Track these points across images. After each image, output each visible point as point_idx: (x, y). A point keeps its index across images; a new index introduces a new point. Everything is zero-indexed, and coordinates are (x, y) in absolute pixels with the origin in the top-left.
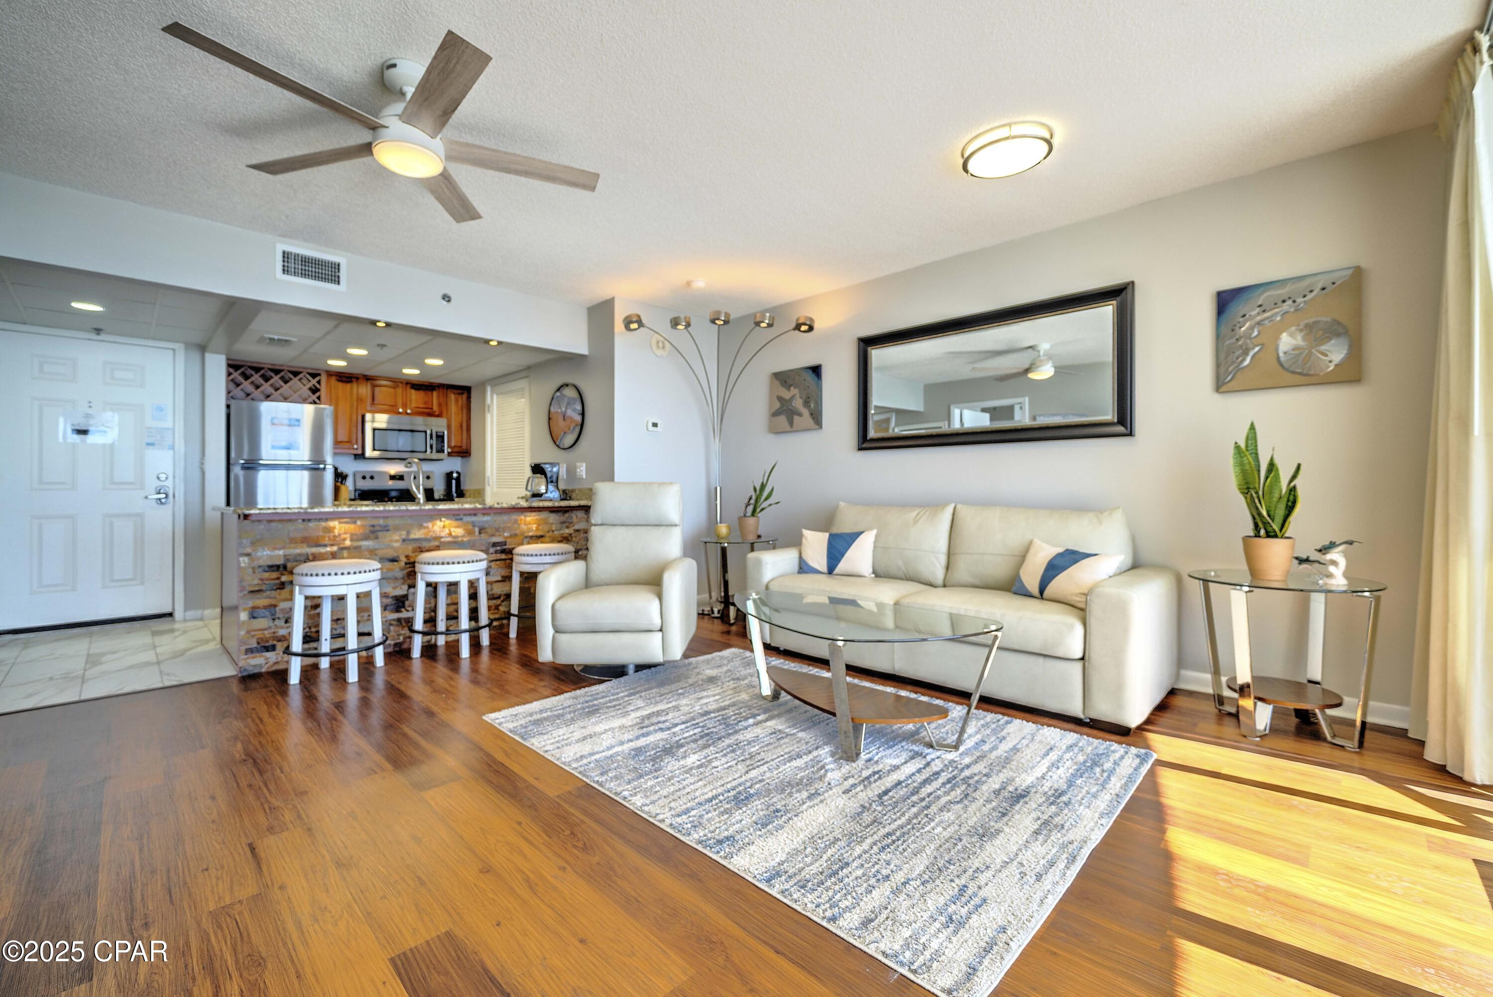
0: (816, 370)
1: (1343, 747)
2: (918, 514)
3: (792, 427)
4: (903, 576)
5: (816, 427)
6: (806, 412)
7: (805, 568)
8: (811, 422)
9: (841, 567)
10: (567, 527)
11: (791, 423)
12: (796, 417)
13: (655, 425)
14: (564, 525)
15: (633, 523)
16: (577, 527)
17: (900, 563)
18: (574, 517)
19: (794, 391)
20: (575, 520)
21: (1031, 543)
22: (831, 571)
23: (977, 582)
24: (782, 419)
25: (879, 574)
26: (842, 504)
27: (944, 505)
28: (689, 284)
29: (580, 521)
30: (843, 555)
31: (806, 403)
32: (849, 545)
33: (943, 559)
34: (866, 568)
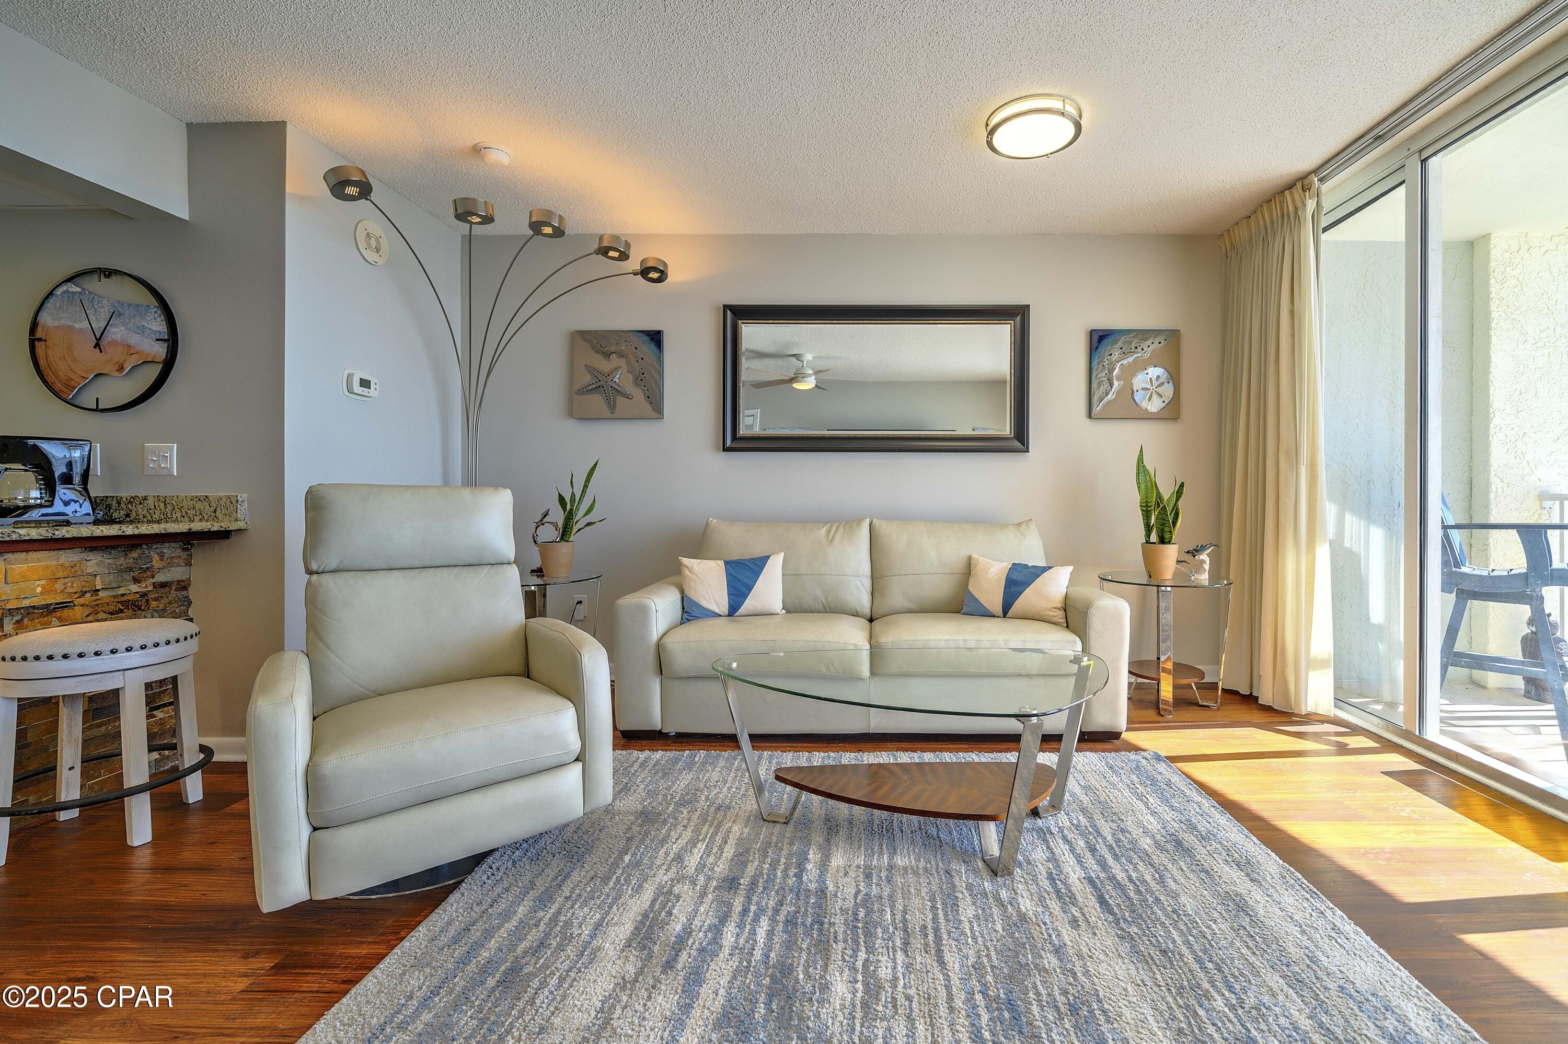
0: (656, 338)
1: (1208, 706)
2: (829, 532)
3: (612, 413)
4: (822, 609)
5: (656, 415)
6: (638, 394)
7: (695, 612)
8: (648, 409)
9: (749, 604)
10: (136, 580)
11: (612, 407)
12: (620, 400)
13: (365, 383)
14: (127, 576)
15: (417, 563)
16: (160, 578)
17: (819, 593)
18: (156, 557)
19: (615, 361)
20: (156, 562)
21: (970, 558)
22: (733, 610)
23: (913, 606)
24: (597, 400)
25: (794, 608)
26: (714, 521)
27: (859, 521)
28: (477, 151)
29: (170, 565)
30: (750, 589)
31: (639, 380)
32: (757, 575)
33: (867, 583)
34: (777, 606)
